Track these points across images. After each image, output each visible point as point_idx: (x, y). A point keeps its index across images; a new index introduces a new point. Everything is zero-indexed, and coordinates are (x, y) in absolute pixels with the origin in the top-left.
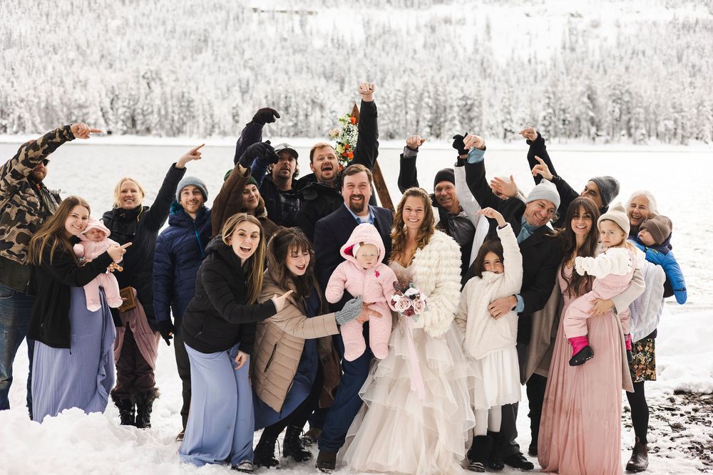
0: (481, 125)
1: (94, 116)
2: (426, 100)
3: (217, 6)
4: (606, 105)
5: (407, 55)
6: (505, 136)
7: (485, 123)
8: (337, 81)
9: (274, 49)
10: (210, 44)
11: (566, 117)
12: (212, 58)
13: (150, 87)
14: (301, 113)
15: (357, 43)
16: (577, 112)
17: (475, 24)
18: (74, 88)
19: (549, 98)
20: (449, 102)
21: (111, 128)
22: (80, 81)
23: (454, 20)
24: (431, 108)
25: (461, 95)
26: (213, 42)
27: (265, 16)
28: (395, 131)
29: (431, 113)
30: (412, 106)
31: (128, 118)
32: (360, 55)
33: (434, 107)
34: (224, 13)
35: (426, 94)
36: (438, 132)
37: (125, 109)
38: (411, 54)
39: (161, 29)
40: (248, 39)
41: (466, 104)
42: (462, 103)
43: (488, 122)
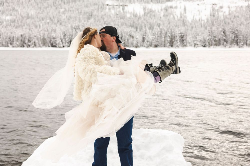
0: (186, 42)
1: (58, 41)
2: (168, 34)
3: (95, 4)
4: (229, 35)
5: (158, 19)
6: (195, 46)
8: (135, 28)
9: (114, 17)
10: (93, 16)
11: (216, 39)
12: (94, 21)
13: (76, 31)
14: (126, 39)
15: (141, 15)
16: (219, 37)
17: (180, 8)
18: (52, 32)
19: (210, 33)
20: (176, 35)
21: (64, 45)
22: (53, 30)
23: (173, 7)
24: (170, 37)
25: (180, 32)
26: (94, 16)
27: (111, 7)
28: (157, 45)
29: (170, 38)
30: (163, 36)
31: (69, 42)
32: (142, 19)
33: (171, 37)
34: (97, 6)
35: (168, 32)
36: (172, 45)
37: (68, 39)
38: (159, 18)
39: (77, 12)
40: (105, 15)
41: (182, 35)
42: (180, 35)
43: (189, 41)
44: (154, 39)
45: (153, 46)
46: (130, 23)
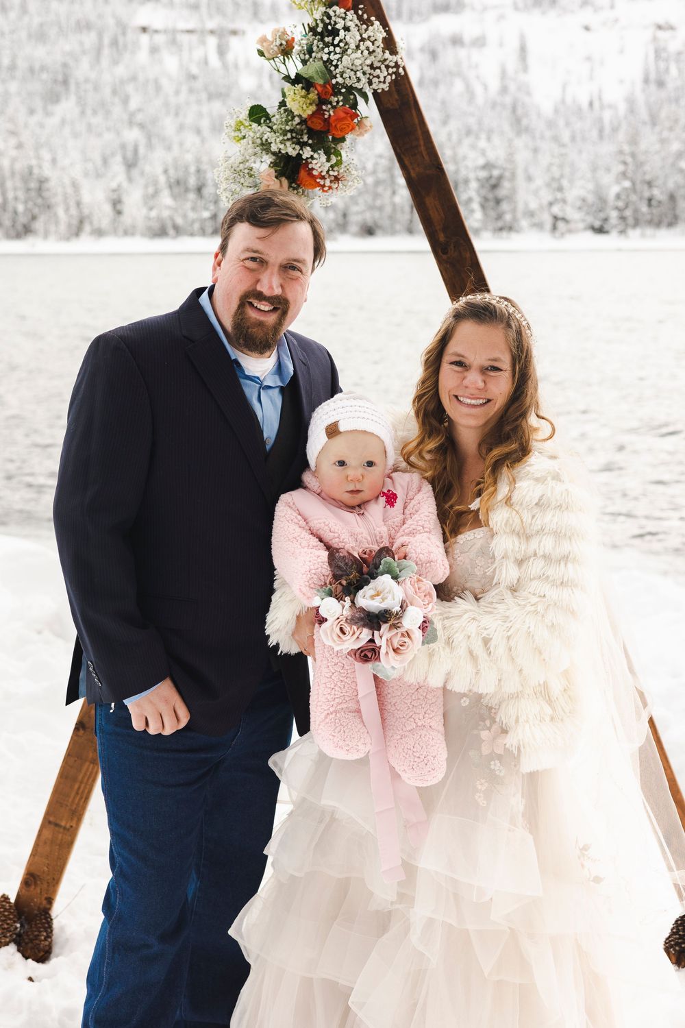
0: (514, 211)
3: (83, 24)
6: (554, 228)
7: (521, 207)
9: (177, 93)
10: (73, 87)
11: (652, 195)
12: (78, 110)
16: (671, 185)
17: (501, 45)
19: (625, 163)
20: (463, 173)
23: (467, 38)
25: (481, 161)
26: (77, 84)
27: (160, 39)
28: (375, 223)
34: (93, 35)
40: (134, 78)
41: (491, 177)
42: (483, 174)
43: (526, 204)
44: (360, 193)
45: (354, 228)
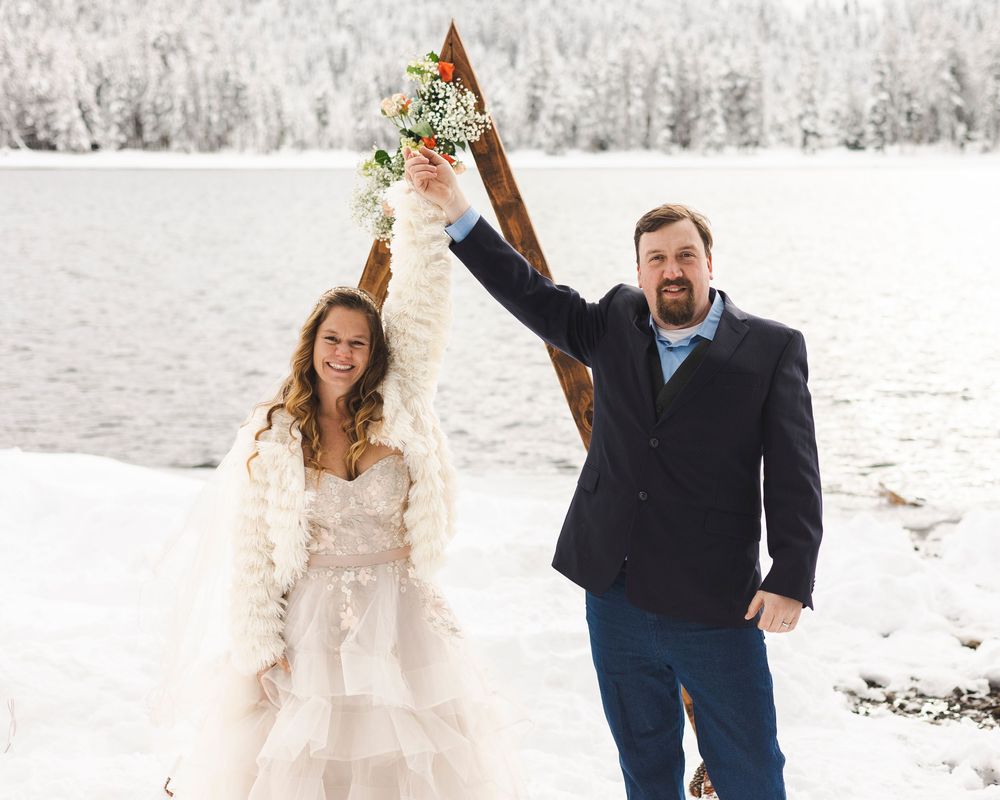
0: (761, 124)
1: (66, 116)
2: (664, 80)
4: (984, 86)
6: (805, 143)
7: (768, 120)
8: (503, 49)
11: (912, 108)
13: (166, 63)
16: (932, 98)
18: (29, 66)
19: (882, 73)
20: (705, 82)
21: (98, 137)
22: (40, 55)
24: (672, 94)
25: (724, 71)
28: (608, 137)
29: (673, 103)
30: (637, 92)
31: (127, 120)
33: (678, 94)
35: (663, 70)
36: (684, 137)
37: (120, 105)
41: (735, 87)
42: (727, 84)
43: (774, 118)
44: (591, 105)
45: (584, 142)
46: (479, 22)
